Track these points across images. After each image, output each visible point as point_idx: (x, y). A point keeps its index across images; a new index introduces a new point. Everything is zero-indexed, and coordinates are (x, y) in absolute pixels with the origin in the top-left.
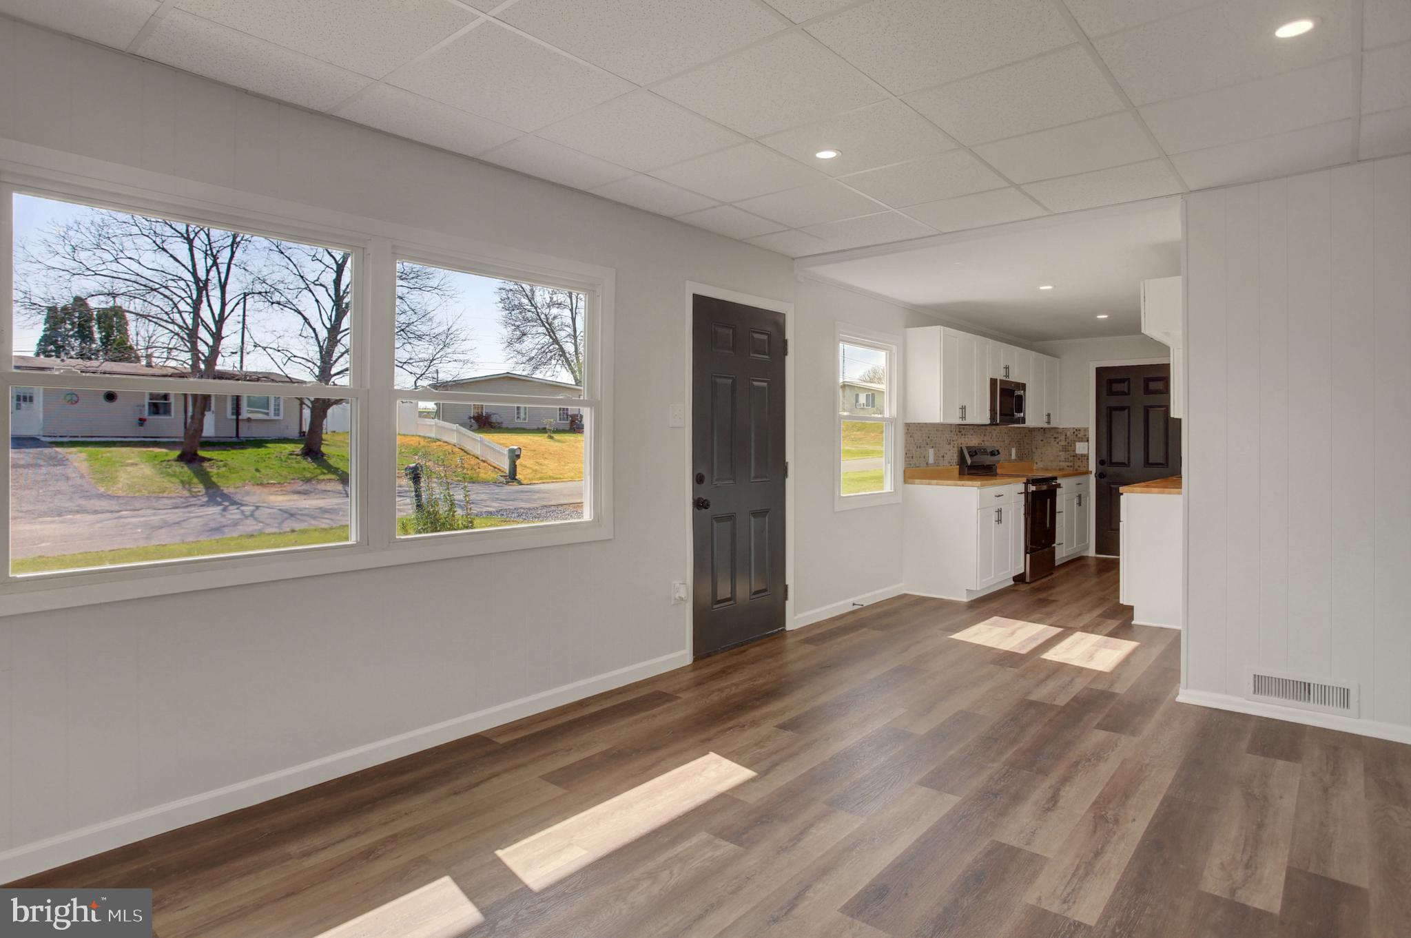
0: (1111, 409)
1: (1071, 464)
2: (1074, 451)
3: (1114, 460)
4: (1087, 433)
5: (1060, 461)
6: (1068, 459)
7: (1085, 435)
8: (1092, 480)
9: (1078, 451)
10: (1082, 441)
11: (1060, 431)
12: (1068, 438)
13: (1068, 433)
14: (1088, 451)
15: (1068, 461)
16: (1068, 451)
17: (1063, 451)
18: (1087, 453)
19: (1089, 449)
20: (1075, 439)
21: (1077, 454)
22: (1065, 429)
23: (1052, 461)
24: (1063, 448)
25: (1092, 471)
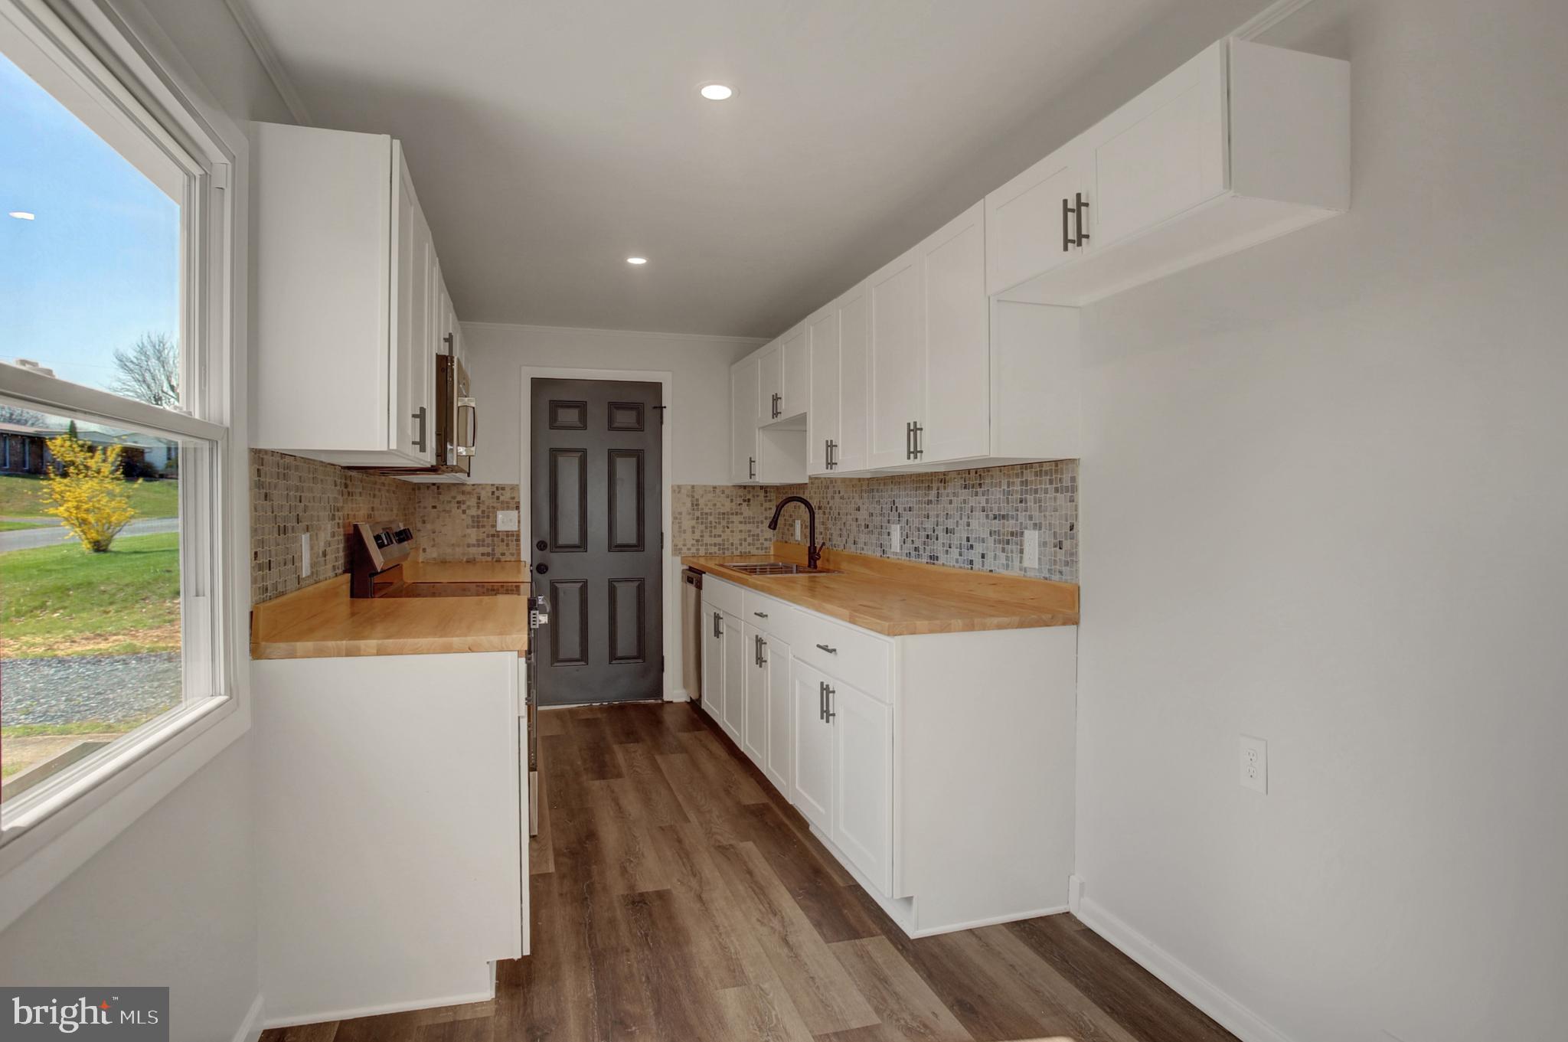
0: (557, 451)
1: (489, 550)
2: (494, 526)
3: (562, 541)
4: (515, 494)
5: (469, 546)
6: (484, 541)
7: (512, 498)
9: (500, 527)
10: (508, 508)
11: (468, 489)
12: (483, 501)
13: (484, 495)
14: (519, 526)
15: (483, 546)
16: (483, 526)
17: (473, 527)
18: (516, 529)
19: (519, 522)
20: (495, 505)
21: (499, 532)
22: (475, 487)
23: (453, 545)
24: (473, 521)
25: (525, 562)
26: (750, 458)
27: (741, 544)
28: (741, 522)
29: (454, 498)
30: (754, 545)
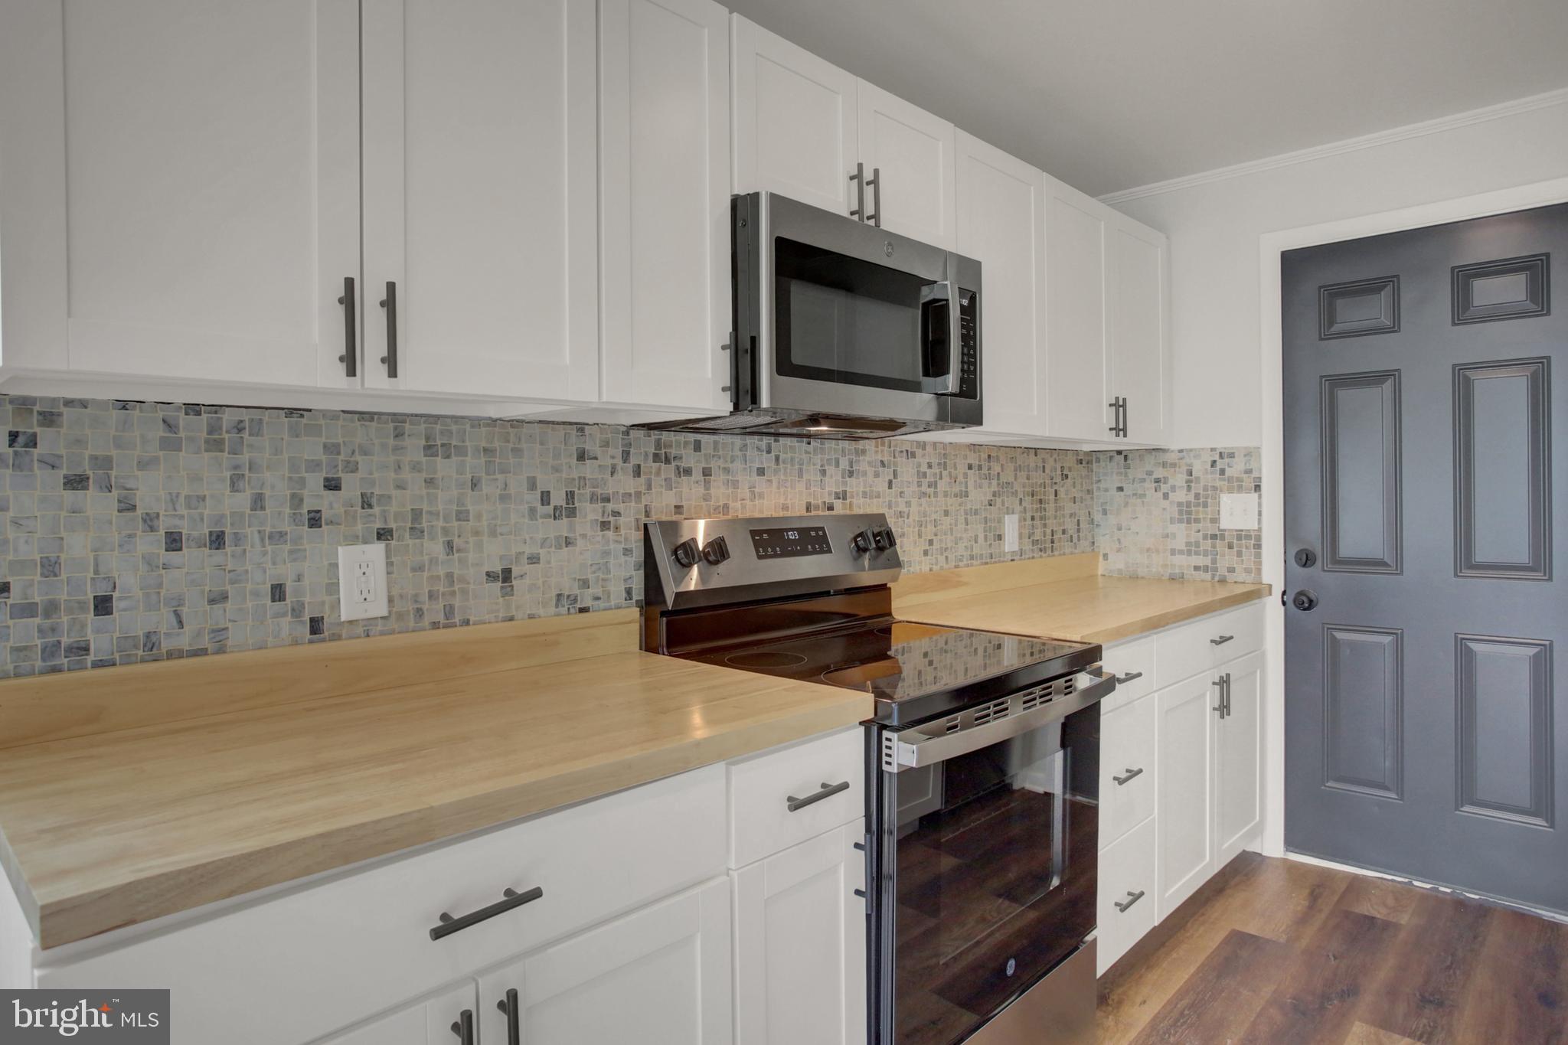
0: (1337, 382)
1: (1207, 561)
2: (1215, 520)
3: (1345, 550)
4: (1253, 465)
5: (1173, 552)
6: (1197, 545)
7: (1249, 471)
8: (1273, 614)
9: (1227, 522)
10: (1240, 489)
11: (1170, 458)
12: (1198, 479)
13: (1198, 468)
14: (1260, 521)
15: (1197, 553)
16: (1197, 521)
17: (1180, 521)
18: (1256, 528)
19: (1260, 513)
20: (1218, 484)
21: (1225, 530)
22: (1185, 453)
23: (1148, 550)
24: (1180, 512)
25: (1270, 586)
29: (1150, 473)
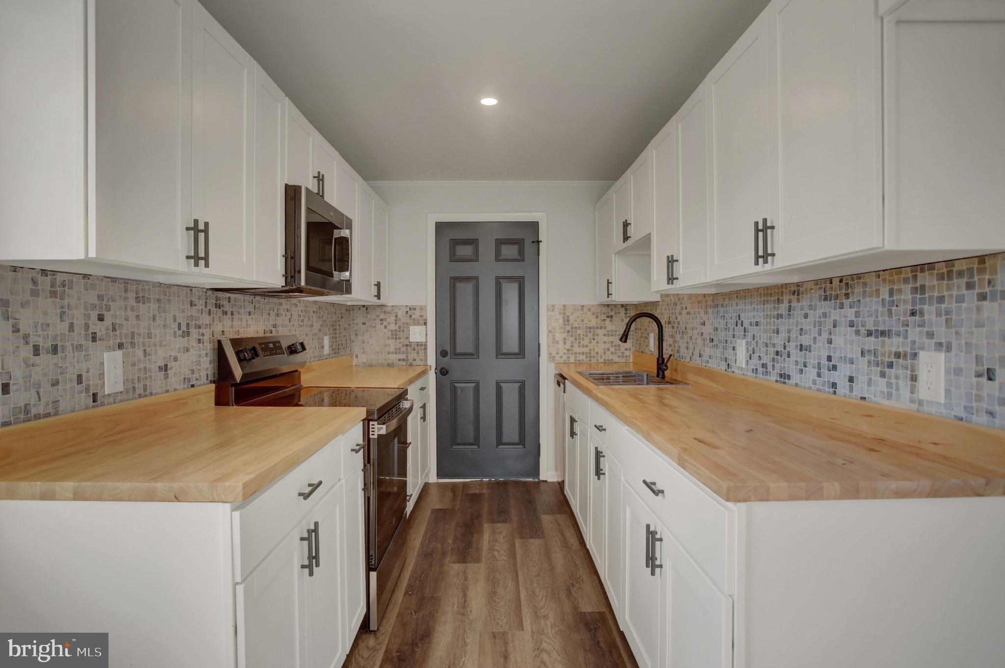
0: (455, 280)
1: (404, 356)
2: (408, 338)
3: (459, 350)
4: (424, 314)
5: (389, 353)
6: (400, 349)
7: (422, 316)
8: (432, 377)
9: (413, 338)
10: (418, 324)
11: (388, 309)
12: (400, 319)
13: (400, 314)
14: (426, 338)
15: (399, 353)
16: (400, 338)
17: (392, 338)
18: (425, 341)
19: (426, 335)
20: (409, 321)
21: (411, 342)
22: (394, 307)
23: (377, 352)
24: (392, 334)
25: (431, 366)
26: (608, 280)
27: (605, 353)
28: (605, 335)
29: (378, 316)
30: (615, 353)
